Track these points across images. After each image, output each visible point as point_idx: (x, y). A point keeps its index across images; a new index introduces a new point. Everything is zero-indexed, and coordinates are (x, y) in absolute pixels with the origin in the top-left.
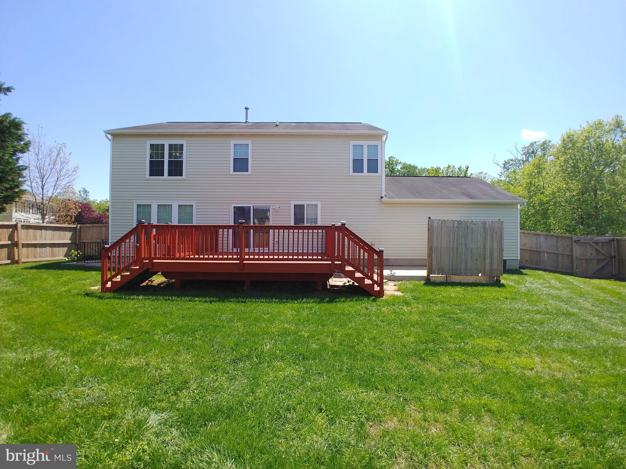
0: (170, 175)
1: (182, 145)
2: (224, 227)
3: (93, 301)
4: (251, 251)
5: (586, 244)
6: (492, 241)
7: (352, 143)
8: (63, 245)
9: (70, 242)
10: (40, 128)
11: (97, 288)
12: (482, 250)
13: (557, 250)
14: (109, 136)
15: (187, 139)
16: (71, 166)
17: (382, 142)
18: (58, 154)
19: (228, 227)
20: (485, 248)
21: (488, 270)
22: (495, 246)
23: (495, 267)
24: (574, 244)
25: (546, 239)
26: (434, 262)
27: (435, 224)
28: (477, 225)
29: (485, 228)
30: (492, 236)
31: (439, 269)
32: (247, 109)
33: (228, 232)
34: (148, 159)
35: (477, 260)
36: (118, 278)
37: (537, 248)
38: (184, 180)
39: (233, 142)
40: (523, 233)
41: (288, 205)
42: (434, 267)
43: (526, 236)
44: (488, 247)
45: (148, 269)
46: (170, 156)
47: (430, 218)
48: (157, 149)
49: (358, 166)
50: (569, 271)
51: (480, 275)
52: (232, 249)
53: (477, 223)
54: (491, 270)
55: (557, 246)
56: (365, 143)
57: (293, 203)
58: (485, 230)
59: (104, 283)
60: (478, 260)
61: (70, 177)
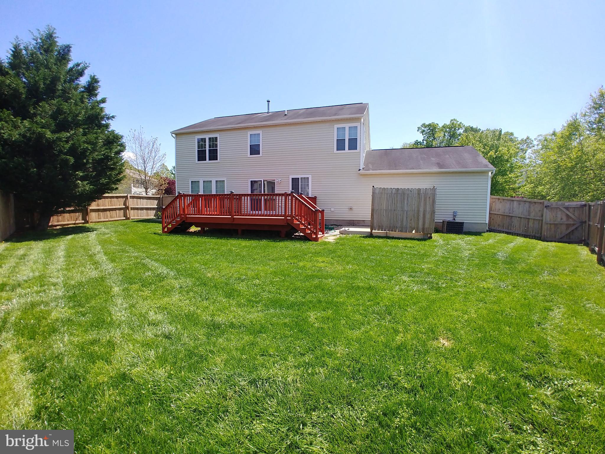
0: (210, 160)
1: (216, 138)
2: (245, 195)
3: (156, 237)
4: (256, 213)
5: (557, 209)
6: (425, 204)
7: (336, 126)
8: (153, 209)
9: (157, 207)
10: (142, 128)
11: (160, 232)
12: (416, 212)
13: (529, 215)
14: (174, 135)
15: (220, 133)
16: (161, 153)
17: (361, 123)
18: (153, 146)
19: (248, 195)
20: (418, 211)
21: (421, 228)
22: (428, 209)
23: (427, 226)
24: (545, 209)
25: (519, 204)
26: (375, 221)
27: (377, 191)
28: (412, 192)
29: (419, 194)
30: (425, 200)
31: (379, 226)
32: (268, 101)
33: (247, 198)
34: (197, 149)
35: (411, 220)
36: (170, 226)
37: (510, 213)
38: (219, 163)
39: (250, 132)
40: (498, 199)
41: (288, 179)
42: (375, 225)
43: (501, 202)
44: (422, 209)
45: (184, 221)
46: (210, 147)
47: (373, 187)
48: (201, 143)
49: (340, 145)
50: (539, 235)
51: (414, 232)
52: (250, 212)
53: (412, 190)
54: (423, 229)
55: (529, 211)
56: (347, 126)
57: (291, 177)
58: (420, 196)
59: (163, 229)
60: (413, 220)
61: (161, 161)
